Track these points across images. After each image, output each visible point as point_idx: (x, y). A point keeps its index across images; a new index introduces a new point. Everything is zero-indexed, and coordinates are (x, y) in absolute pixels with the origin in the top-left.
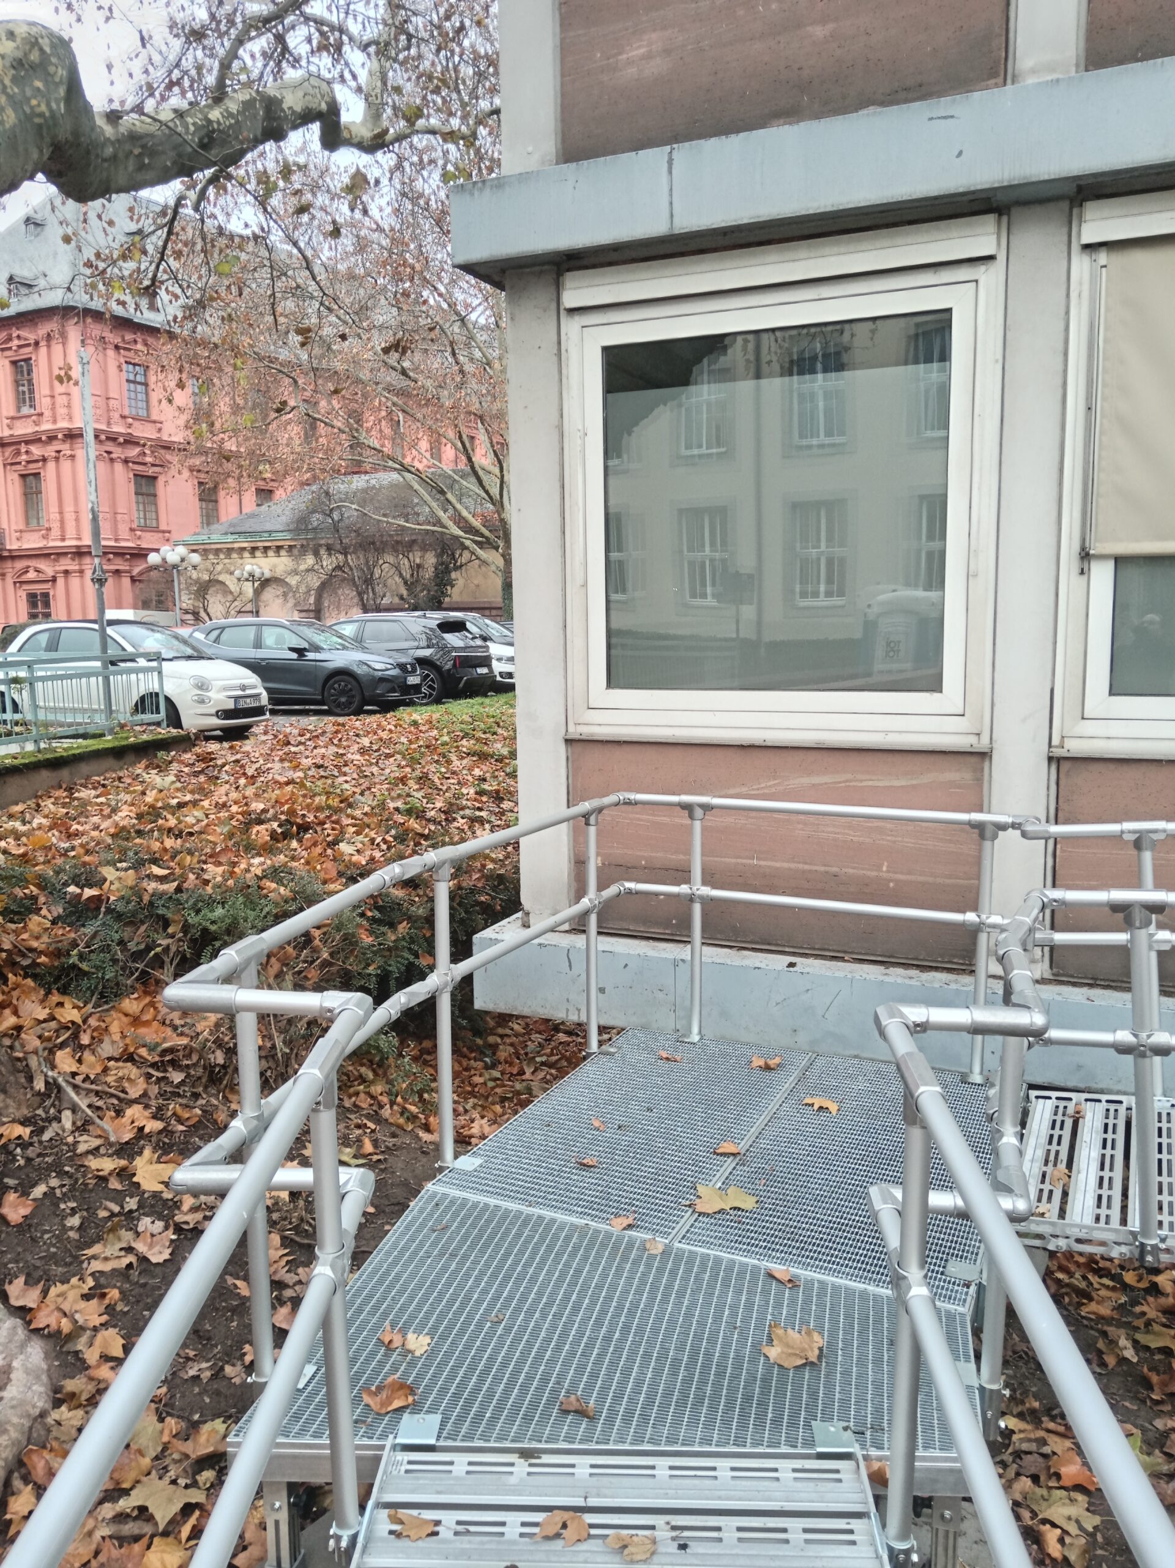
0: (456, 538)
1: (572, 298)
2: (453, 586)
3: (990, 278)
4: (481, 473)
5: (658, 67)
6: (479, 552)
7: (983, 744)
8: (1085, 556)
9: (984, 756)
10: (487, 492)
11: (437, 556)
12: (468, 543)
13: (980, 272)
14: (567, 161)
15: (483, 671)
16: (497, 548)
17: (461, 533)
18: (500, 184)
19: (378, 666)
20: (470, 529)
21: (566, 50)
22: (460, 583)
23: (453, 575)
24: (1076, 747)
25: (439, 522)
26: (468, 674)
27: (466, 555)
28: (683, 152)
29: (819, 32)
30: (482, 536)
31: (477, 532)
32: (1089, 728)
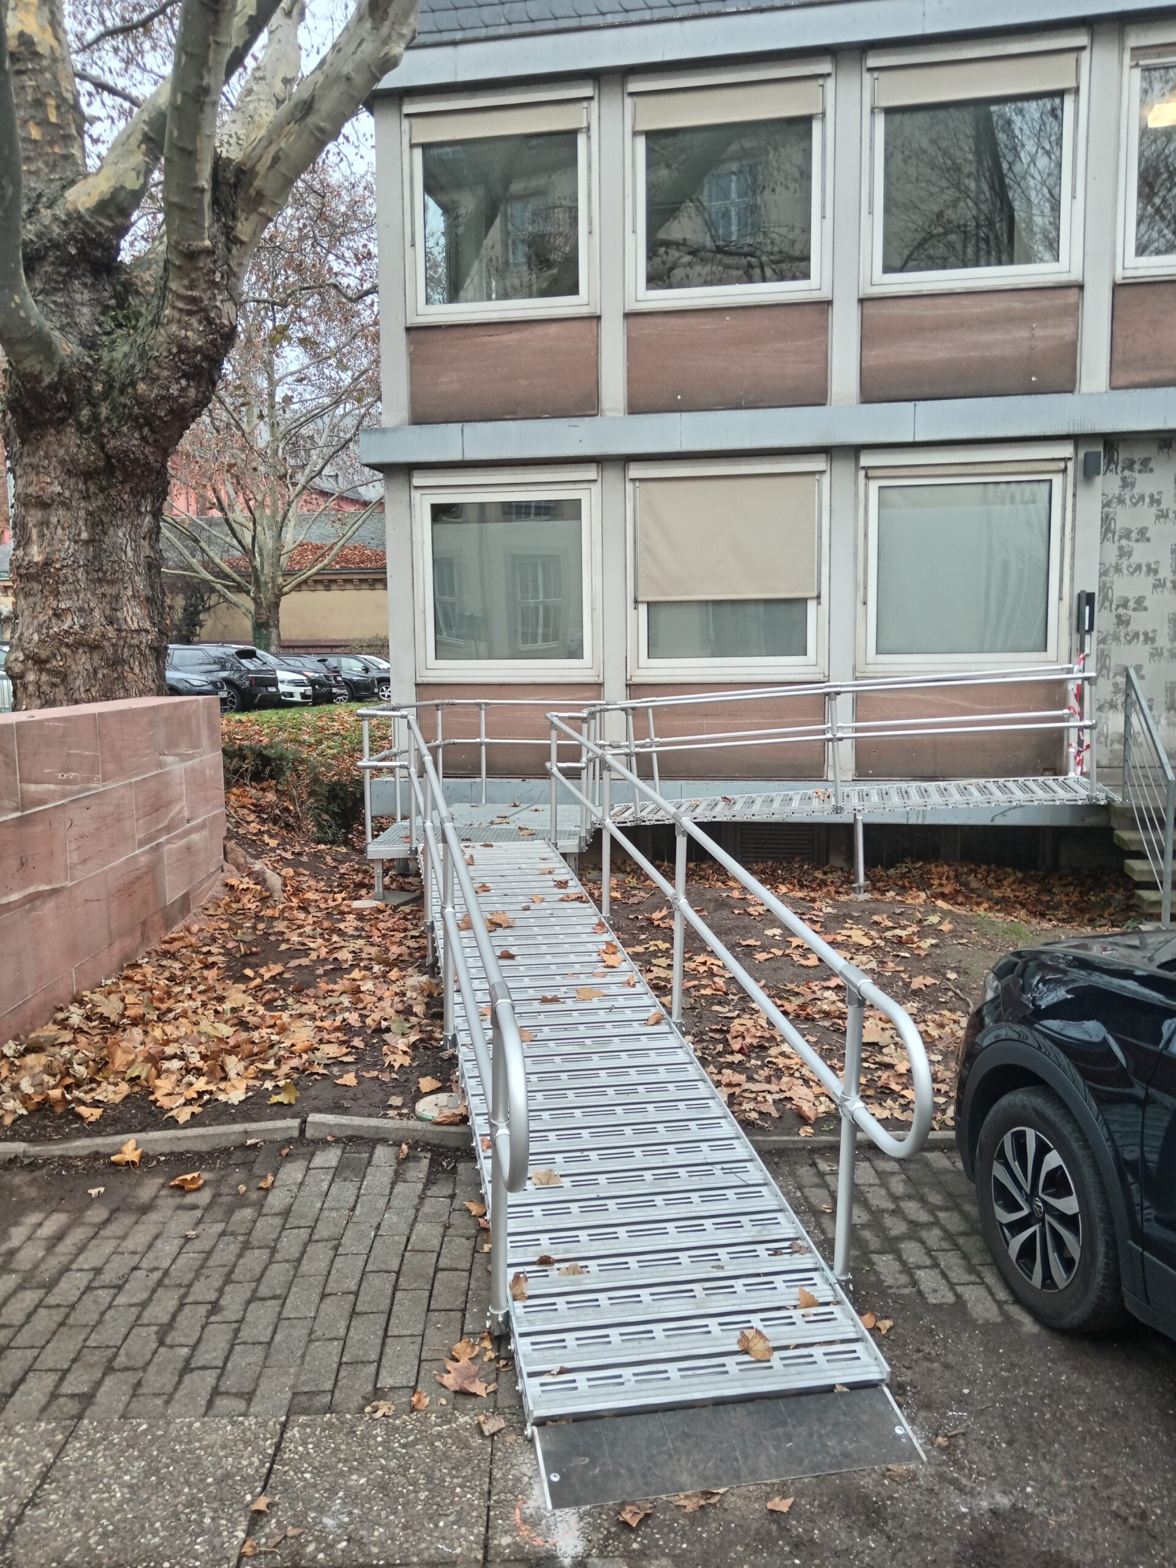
0: (205, 581)
1: (416, 482)
2: (201, 626)
3: (596, 488)
4: (235, 525)
5: (455, 387)
6: (229, 594)
7: (600, 680)
8: (636, 602)
9: (601, 685)
10: (240, 542)
11: (186, 598)
12: (218, 587)
13: (591, 485)
14: (415, 423)
15: (272, 689)
16: (248, 593)
17: (211, 578)
18: (383, 431)
19: (195, 683)
20: (220, 574)
21: (413, 376)
22: (209, 624)
23: (202, 616)
24: (636, 680)
25: (190, 567)
26: (262, 692)
27: (214, 598)
28: (468, 427)
29: (524, 382)
30: (234, 580)
31: (227, 577)
32: (641, 672)
